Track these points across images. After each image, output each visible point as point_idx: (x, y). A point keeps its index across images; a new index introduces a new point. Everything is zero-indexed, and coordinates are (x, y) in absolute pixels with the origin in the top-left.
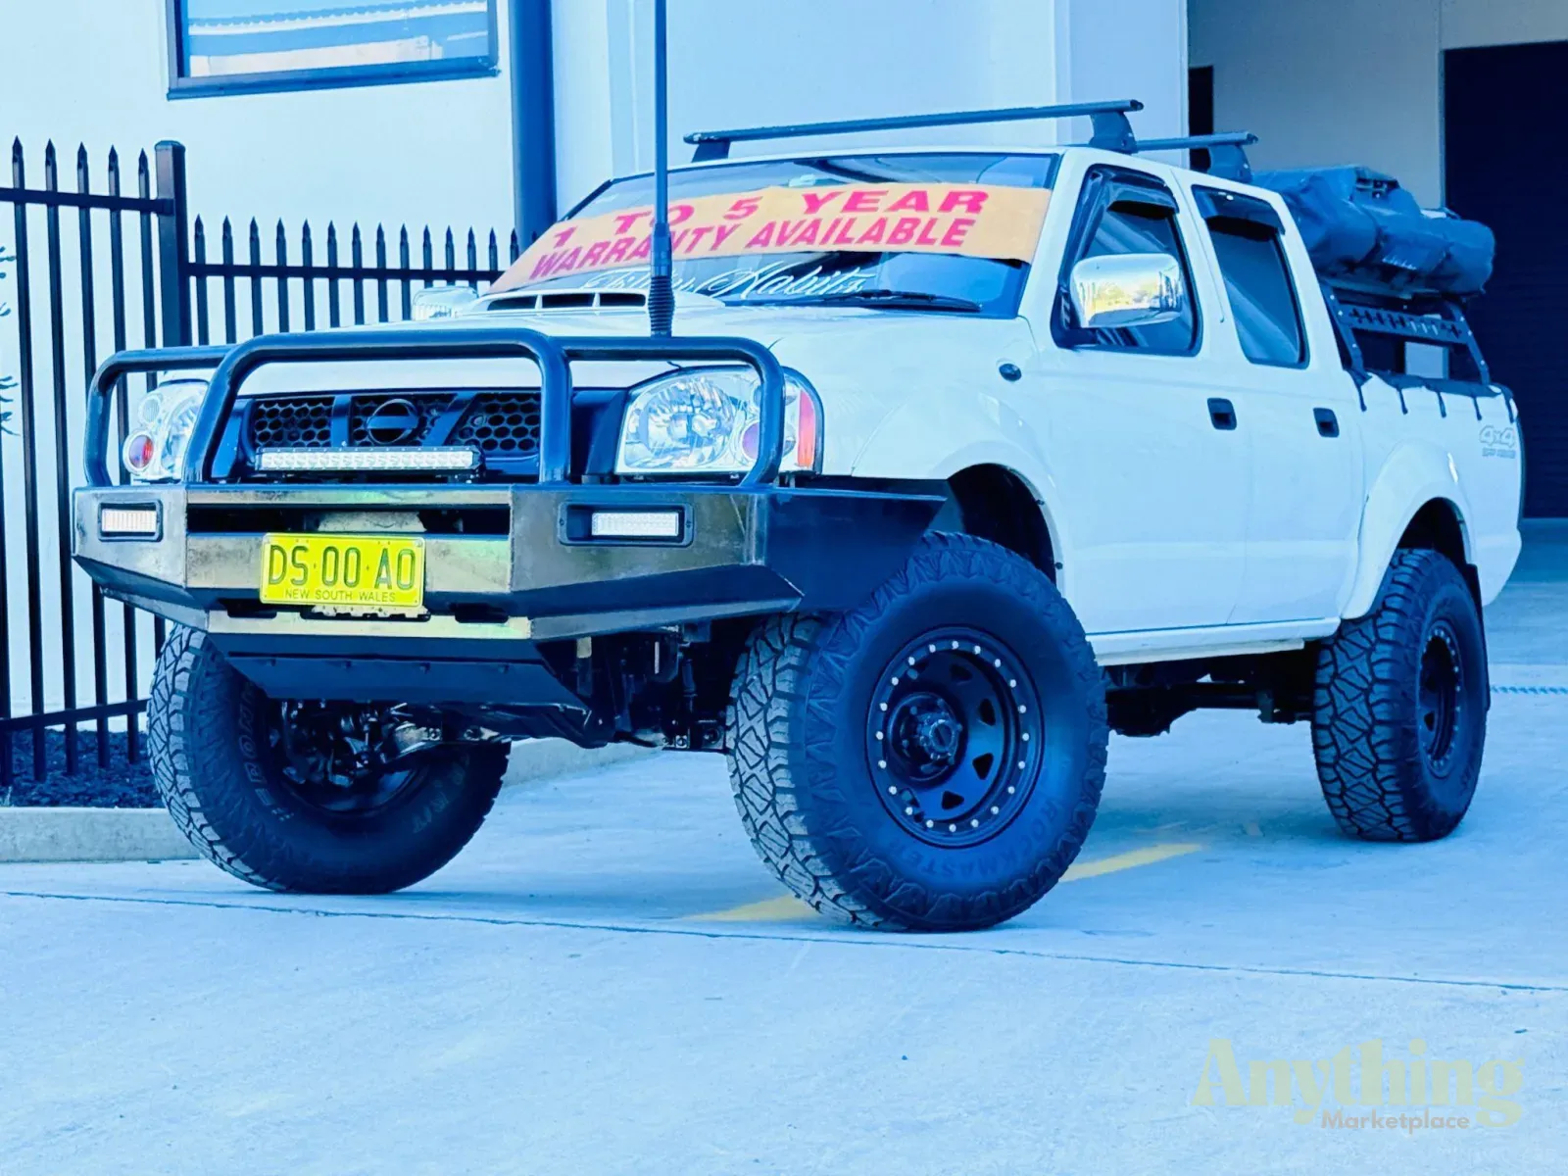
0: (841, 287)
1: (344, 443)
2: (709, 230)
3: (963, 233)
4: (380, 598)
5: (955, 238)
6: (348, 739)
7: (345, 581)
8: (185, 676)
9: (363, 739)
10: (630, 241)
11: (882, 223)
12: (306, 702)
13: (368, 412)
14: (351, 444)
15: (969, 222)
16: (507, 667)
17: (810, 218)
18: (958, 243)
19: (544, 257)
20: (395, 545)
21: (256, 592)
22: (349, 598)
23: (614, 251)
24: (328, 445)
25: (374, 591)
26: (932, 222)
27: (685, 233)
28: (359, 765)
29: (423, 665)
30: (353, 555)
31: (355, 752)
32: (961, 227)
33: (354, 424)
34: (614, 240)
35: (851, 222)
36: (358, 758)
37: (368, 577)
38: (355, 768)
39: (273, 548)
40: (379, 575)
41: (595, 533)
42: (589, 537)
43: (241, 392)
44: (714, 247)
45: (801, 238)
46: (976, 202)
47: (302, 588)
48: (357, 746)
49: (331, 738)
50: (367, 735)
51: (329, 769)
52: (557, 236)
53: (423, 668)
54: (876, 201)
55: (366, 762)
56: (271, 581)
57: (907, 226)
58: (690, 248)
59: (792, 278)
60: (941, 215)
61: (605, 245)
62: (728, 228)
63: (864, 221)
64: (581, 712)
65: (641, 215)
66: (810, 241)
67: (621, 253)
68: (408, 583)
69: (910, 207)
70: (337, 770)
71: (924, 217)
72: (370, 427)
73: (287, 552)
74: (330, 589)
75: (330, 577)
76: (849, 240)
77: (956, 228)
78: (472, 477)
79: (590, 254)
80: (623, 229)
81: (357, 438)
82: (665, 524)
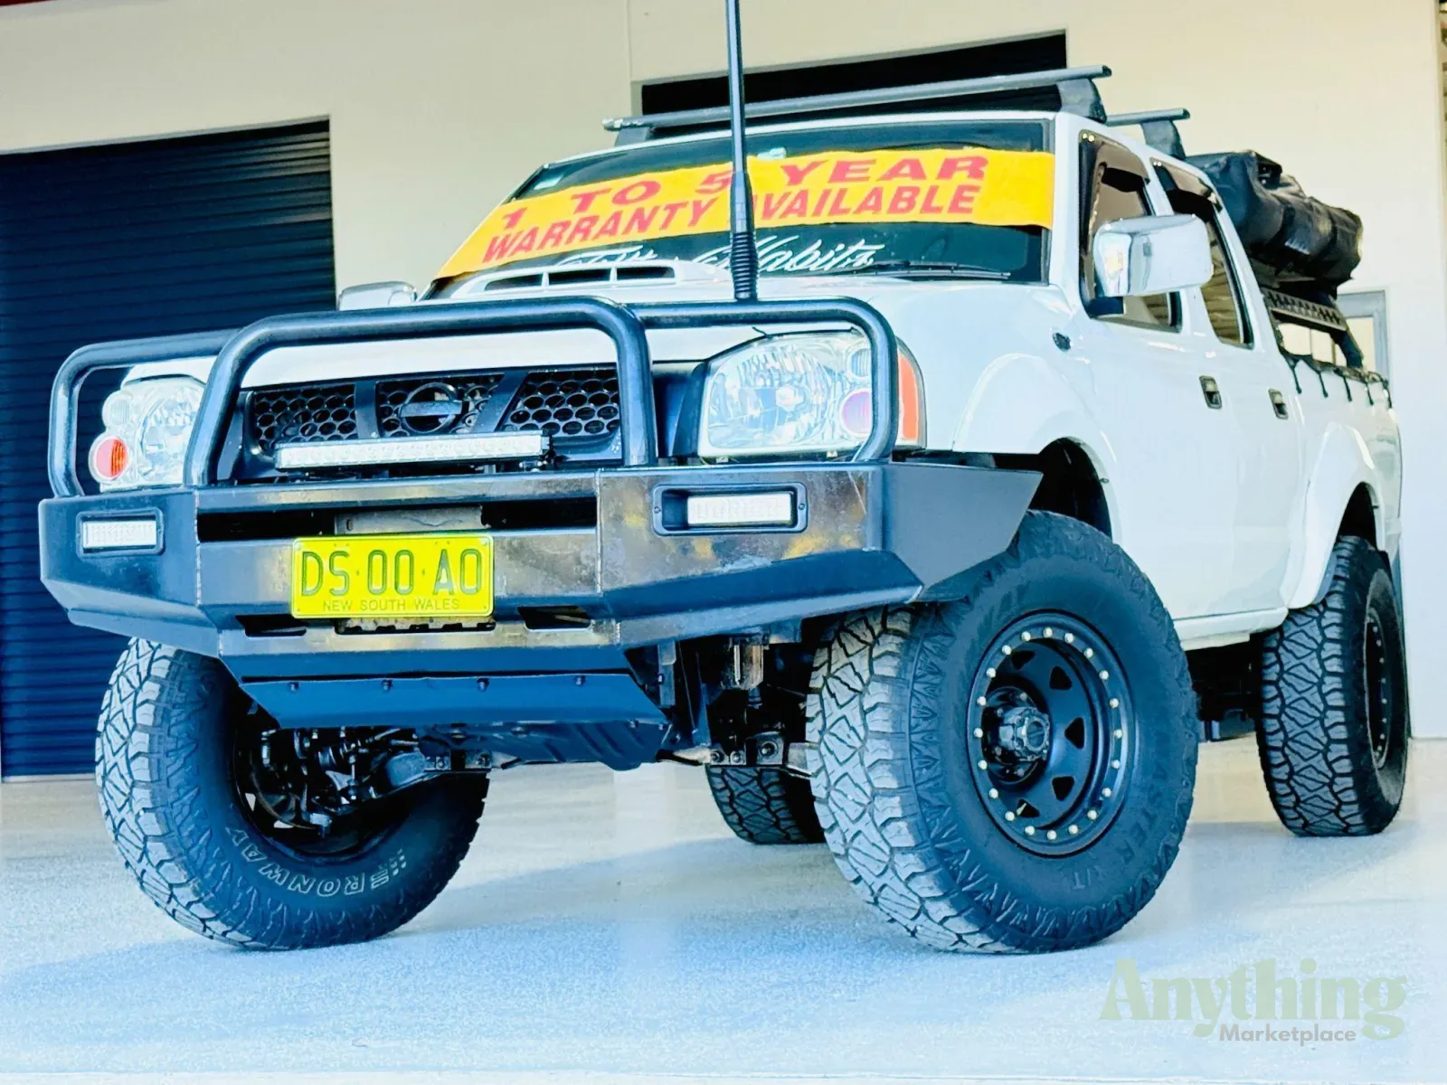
0: (849, 261)
1: (374, 435)
2: (683, 205)
3: (970, 199)
4: (440, 605)
5: (963, 204)
6: (330, 773)
7: (396, 588)
8: (149, 708)
9: (349, 773)
10: (593, 220)
11: (877, 193)
12: (321, 732)
13: (399, 399)
14: (382, 435)
15: (975, 189)
16: (583, 678)
17: (795, 190)
18: (968, 211)
19: (494, 240)
20: (456, 544)
21: (287, 605)
23: (577, 229)
24: (355, 437)
25: (433, 598)
26: (933, 191)
27: (655, 210)
28: (344, 801)
29: (480, 680)
30: (404, 559)
31: (339, 788)
32: (967, 194)
33: (381, 414)
34: (575, 219)
35: (842, 193)
36: (345, 792)
37: (425, 583)
38: (339, 804)
39: (305, 554)
40: (438, 579)
41: (692, 520)
42: (685, 526)
43: (244, 384)
44: (693, 222)
45: (790, 210)
46: (976, 169)
47: (343, 599)
48: (341, 781)
49: (305, 772)
50: (353, 767)
51: (304, 806)
52: (505, 217)
53: (482, 684)
54: (867, 170)
55: (354, 798)
56: (304, 593)
57: (907, 194)
58: (665, 225)
59: (790, 253)
60: (942, 183)
61: (565, 225)
62: (704, 204)
63: (856, 193)
64: (657, 726)
65: (598, 193)
66: (802, 212)
67: (586, 232)
68: (474, 587)
69: (905, 175)
70: (312, 808)
71: (924, 186)
72: (404, 415)
73: (323, 559)
74: (375, 597)
75: (377, 585)
76: (846, 211)
77: (960, 195)
78: (540, 464)
79: (549, 235)
80: (582, 208)
81: (386, 427)
82: (775, 508)
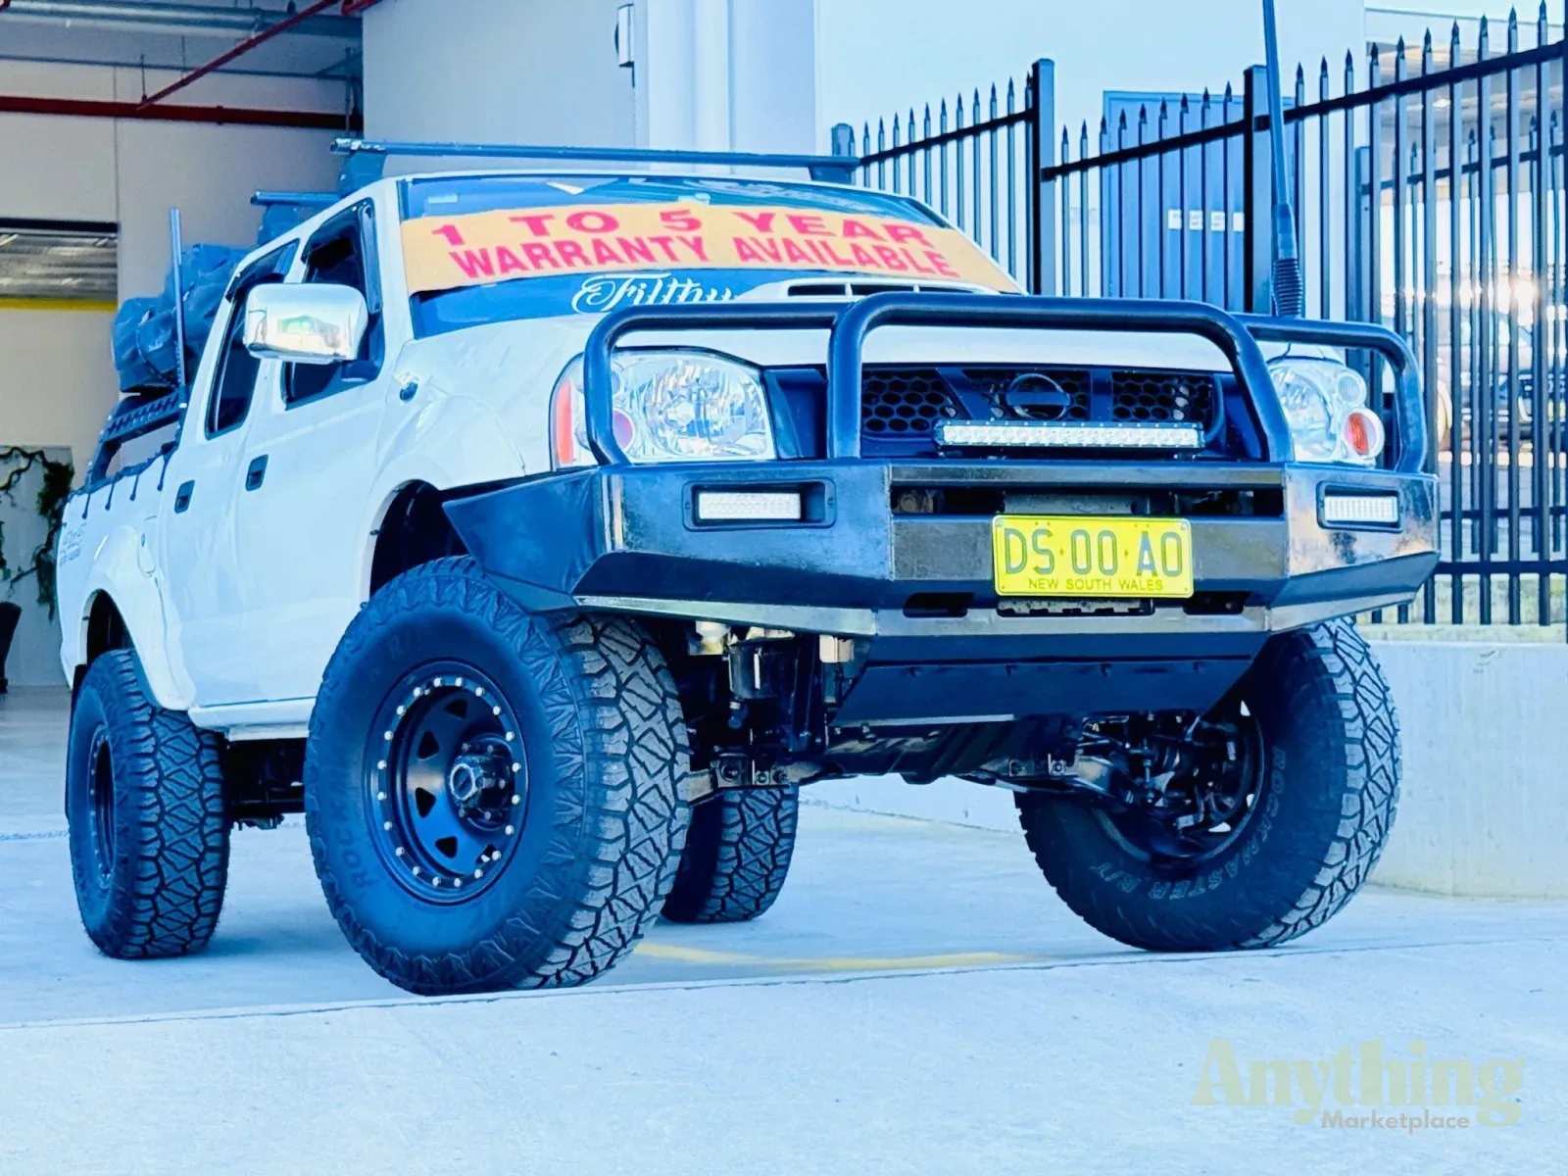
4: (1145, 586)
7: (1101, 568)
20: (1156, 527)
22: (1107, 587)
25: (1137, 579)
30: (1107, 540)
39: (1008, 532)
40: (1141, 561)
47: (1049, 577)
56: (1008, 571)
68: (1176, 568)
73: (1026, 536)
74: (1083, 577)
75: (1081, 564)
